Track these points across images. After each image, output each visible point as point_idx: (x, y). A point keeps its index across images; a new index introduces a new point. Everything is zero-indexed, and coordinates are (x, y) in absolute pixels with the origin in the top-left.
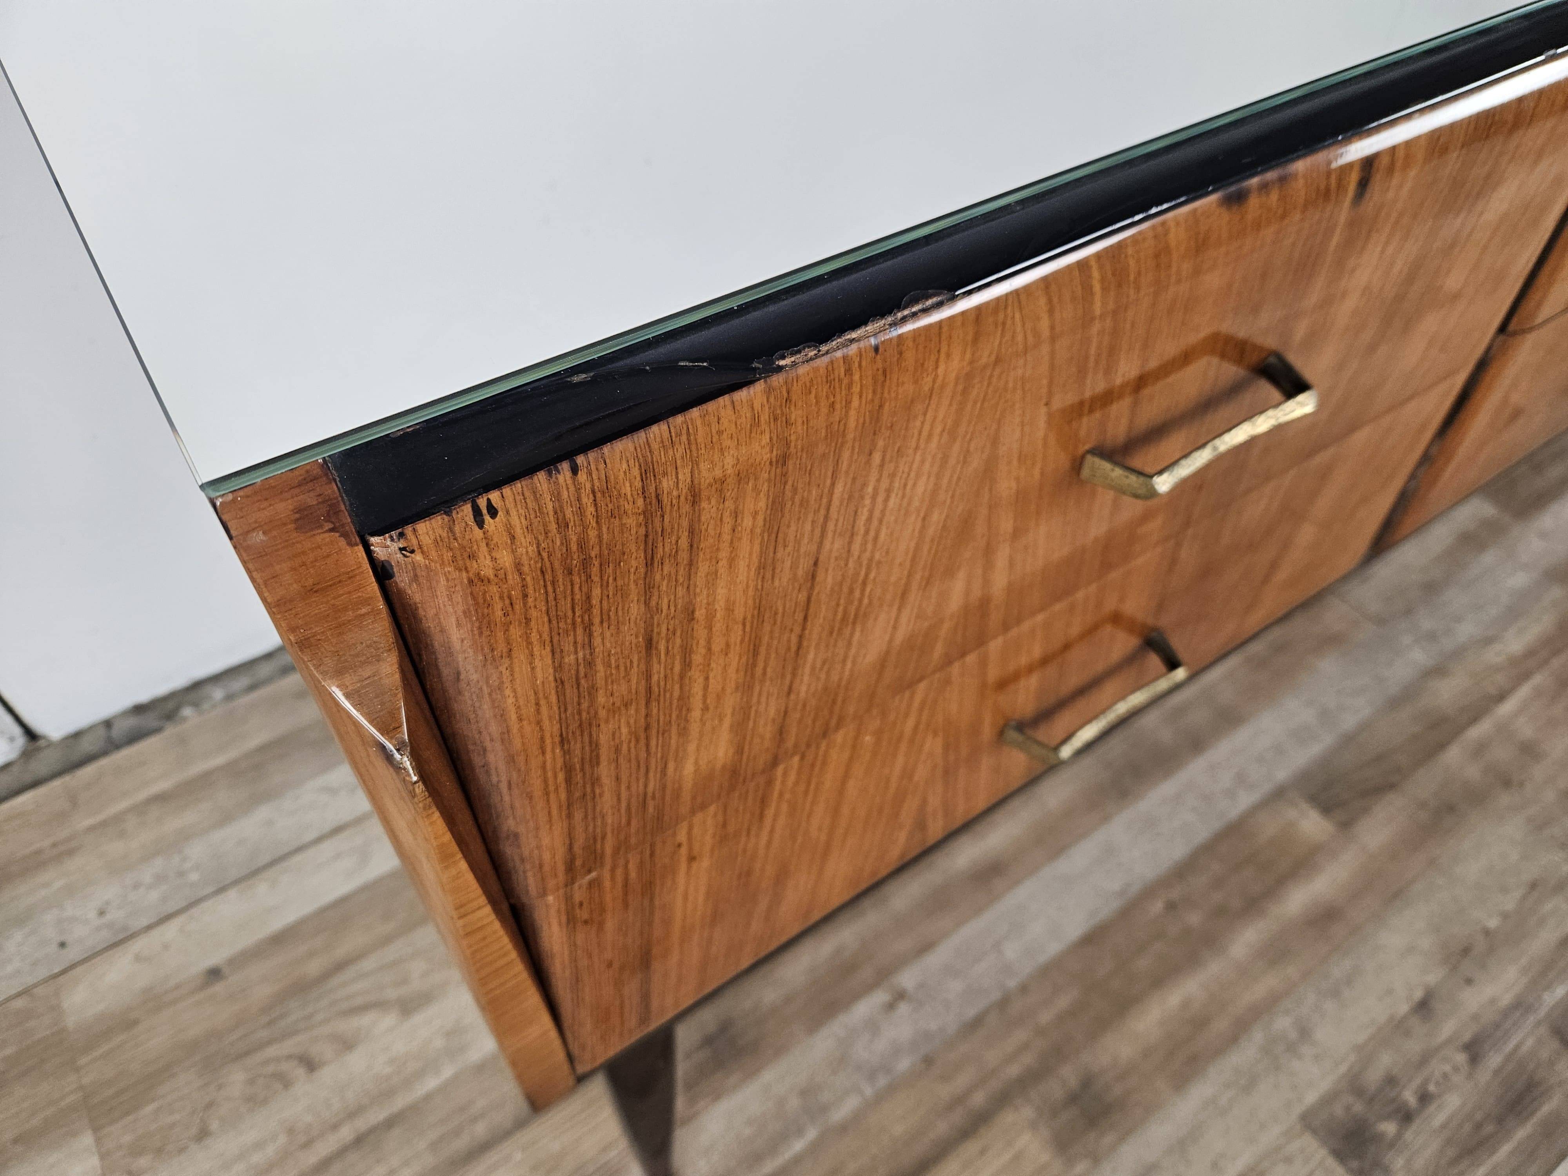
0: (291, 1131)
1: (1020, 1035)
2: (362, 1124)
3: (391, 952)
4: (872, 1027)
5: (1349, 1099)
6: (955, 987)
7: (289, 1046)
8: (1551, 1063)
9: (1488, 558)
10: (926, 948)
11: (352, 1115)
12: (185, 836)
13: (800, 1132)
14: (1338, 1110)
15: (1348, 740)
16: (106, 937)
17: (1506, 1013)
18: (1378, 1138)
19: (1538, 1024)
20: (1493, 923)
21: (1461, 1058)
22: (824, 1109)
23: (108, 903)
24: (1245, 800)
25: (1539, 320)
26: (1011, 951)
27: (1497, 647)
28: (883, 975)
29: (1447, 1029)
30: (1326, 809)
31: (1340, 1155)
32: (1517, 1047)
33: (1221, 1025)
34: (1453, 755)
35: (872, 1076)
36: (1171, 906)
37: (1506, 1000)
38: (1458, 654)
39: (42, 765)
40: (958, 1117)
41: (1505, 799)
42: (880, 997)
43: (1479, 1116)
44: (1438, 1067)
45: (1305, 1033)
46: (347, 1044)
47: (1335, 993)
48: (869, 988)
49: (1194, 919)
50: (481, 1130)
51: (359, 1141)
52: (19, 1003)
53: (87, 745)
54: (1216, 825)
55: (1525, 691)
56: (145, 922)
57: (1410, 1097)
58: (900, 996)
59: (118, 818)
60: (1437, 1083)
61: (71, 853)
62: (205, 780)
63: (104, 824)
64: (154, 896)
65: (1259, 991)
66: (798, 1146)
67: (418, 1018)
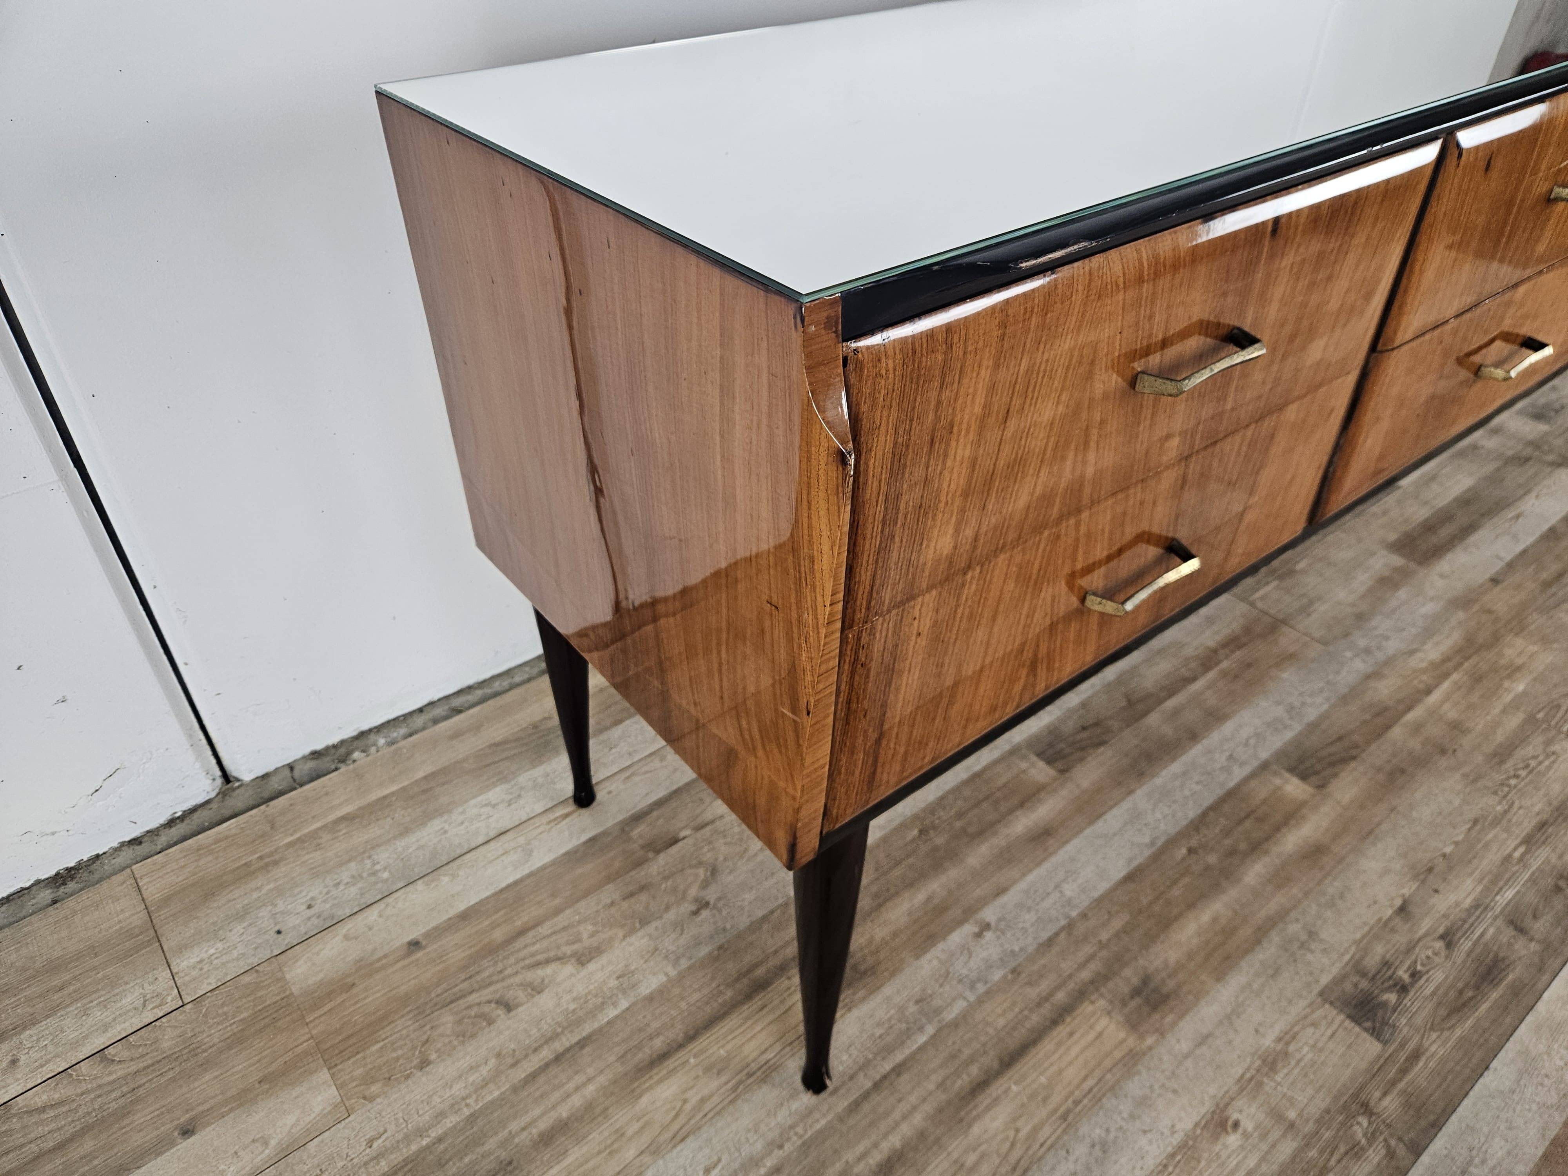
0: (498, 1055)
1: (1087, 949)
2: (559, 1046)
3: (561, 920)
4: (966, 950)
5: (1356, 979)
6: (1029, 918)
7: (486, 994)
8: (1510, 944)
9: (1403, 593)
10: (1001, 891)
11: (549, 1040)
12: (374, 845)
13: (921, 1029)
14: (1348, 986)
15: (1313, 727)
16: (316, 924)
17: (1470, 911)
18: (1384, 1005)
19: (1496, 918)
20: (1448, 850)
21: (1439, 945)
22: (938, 1011)
23: (312, 899)
24: (1239, 774)
25: (1398, 342)
26: (1069, 890)
27: (1419, 655)
28: (969, 913)
29: (1425, 925)
30: (1304, 777)
31: (1356, 1019)
32: (1482, 935)
33: (1246, 932)
34: (1396, 732)
35: (972, 987)
36: (1190, 851)
37: (1468, 902)
38: (1389, 662)
39: (237, 801)
40: (1046, 1010)
41: (1443, 762)
42: (969, 929)
43: (1460, 985)
44: (1421, 953)
45: (1312, 934)
46: (537, 989)
47: (1331, 904)
48: (960, 923)
49: (1212, 859)
50: (658, 1043)
51: (558, 1058)
52: (247, 979)
53: (275, 784)
54: (1220, 792)
55: (1446, 685)
56: (348, 912)
57: (1403, 974)
58: (987, 927)
59: (314, 835)
60: (1423, 965)
61: (276, 863)
62: (383, 803)
63: (300, 840)
64: (353, 890)
65: (1273, 906)
66: (922, 1039)
67: (592, 966)
